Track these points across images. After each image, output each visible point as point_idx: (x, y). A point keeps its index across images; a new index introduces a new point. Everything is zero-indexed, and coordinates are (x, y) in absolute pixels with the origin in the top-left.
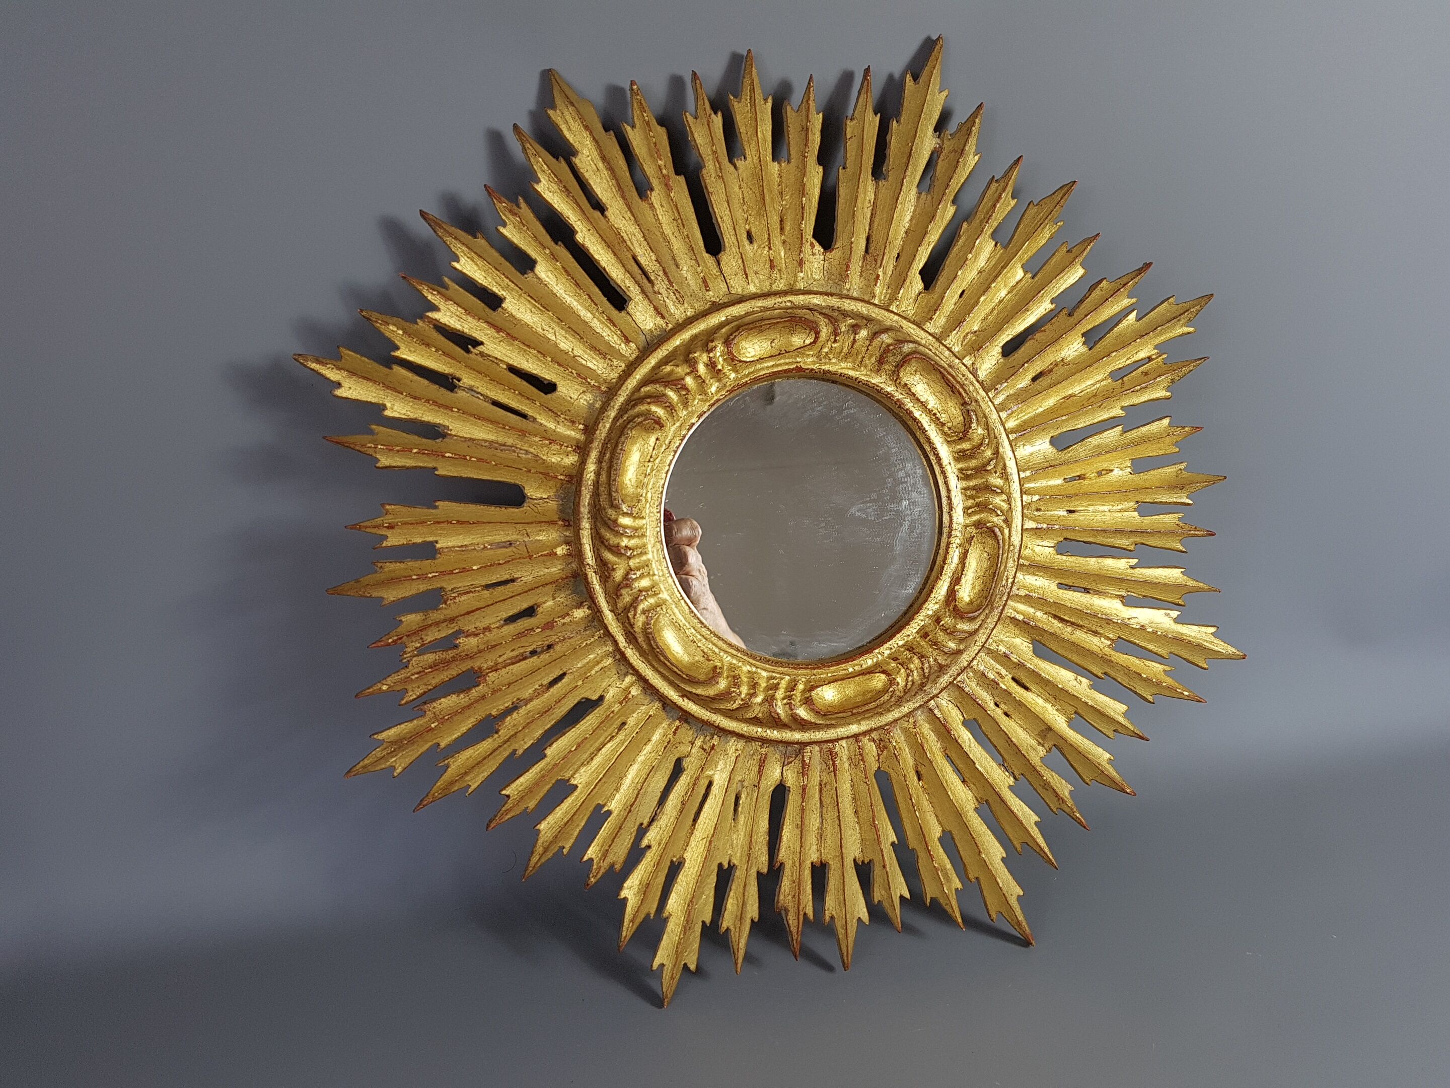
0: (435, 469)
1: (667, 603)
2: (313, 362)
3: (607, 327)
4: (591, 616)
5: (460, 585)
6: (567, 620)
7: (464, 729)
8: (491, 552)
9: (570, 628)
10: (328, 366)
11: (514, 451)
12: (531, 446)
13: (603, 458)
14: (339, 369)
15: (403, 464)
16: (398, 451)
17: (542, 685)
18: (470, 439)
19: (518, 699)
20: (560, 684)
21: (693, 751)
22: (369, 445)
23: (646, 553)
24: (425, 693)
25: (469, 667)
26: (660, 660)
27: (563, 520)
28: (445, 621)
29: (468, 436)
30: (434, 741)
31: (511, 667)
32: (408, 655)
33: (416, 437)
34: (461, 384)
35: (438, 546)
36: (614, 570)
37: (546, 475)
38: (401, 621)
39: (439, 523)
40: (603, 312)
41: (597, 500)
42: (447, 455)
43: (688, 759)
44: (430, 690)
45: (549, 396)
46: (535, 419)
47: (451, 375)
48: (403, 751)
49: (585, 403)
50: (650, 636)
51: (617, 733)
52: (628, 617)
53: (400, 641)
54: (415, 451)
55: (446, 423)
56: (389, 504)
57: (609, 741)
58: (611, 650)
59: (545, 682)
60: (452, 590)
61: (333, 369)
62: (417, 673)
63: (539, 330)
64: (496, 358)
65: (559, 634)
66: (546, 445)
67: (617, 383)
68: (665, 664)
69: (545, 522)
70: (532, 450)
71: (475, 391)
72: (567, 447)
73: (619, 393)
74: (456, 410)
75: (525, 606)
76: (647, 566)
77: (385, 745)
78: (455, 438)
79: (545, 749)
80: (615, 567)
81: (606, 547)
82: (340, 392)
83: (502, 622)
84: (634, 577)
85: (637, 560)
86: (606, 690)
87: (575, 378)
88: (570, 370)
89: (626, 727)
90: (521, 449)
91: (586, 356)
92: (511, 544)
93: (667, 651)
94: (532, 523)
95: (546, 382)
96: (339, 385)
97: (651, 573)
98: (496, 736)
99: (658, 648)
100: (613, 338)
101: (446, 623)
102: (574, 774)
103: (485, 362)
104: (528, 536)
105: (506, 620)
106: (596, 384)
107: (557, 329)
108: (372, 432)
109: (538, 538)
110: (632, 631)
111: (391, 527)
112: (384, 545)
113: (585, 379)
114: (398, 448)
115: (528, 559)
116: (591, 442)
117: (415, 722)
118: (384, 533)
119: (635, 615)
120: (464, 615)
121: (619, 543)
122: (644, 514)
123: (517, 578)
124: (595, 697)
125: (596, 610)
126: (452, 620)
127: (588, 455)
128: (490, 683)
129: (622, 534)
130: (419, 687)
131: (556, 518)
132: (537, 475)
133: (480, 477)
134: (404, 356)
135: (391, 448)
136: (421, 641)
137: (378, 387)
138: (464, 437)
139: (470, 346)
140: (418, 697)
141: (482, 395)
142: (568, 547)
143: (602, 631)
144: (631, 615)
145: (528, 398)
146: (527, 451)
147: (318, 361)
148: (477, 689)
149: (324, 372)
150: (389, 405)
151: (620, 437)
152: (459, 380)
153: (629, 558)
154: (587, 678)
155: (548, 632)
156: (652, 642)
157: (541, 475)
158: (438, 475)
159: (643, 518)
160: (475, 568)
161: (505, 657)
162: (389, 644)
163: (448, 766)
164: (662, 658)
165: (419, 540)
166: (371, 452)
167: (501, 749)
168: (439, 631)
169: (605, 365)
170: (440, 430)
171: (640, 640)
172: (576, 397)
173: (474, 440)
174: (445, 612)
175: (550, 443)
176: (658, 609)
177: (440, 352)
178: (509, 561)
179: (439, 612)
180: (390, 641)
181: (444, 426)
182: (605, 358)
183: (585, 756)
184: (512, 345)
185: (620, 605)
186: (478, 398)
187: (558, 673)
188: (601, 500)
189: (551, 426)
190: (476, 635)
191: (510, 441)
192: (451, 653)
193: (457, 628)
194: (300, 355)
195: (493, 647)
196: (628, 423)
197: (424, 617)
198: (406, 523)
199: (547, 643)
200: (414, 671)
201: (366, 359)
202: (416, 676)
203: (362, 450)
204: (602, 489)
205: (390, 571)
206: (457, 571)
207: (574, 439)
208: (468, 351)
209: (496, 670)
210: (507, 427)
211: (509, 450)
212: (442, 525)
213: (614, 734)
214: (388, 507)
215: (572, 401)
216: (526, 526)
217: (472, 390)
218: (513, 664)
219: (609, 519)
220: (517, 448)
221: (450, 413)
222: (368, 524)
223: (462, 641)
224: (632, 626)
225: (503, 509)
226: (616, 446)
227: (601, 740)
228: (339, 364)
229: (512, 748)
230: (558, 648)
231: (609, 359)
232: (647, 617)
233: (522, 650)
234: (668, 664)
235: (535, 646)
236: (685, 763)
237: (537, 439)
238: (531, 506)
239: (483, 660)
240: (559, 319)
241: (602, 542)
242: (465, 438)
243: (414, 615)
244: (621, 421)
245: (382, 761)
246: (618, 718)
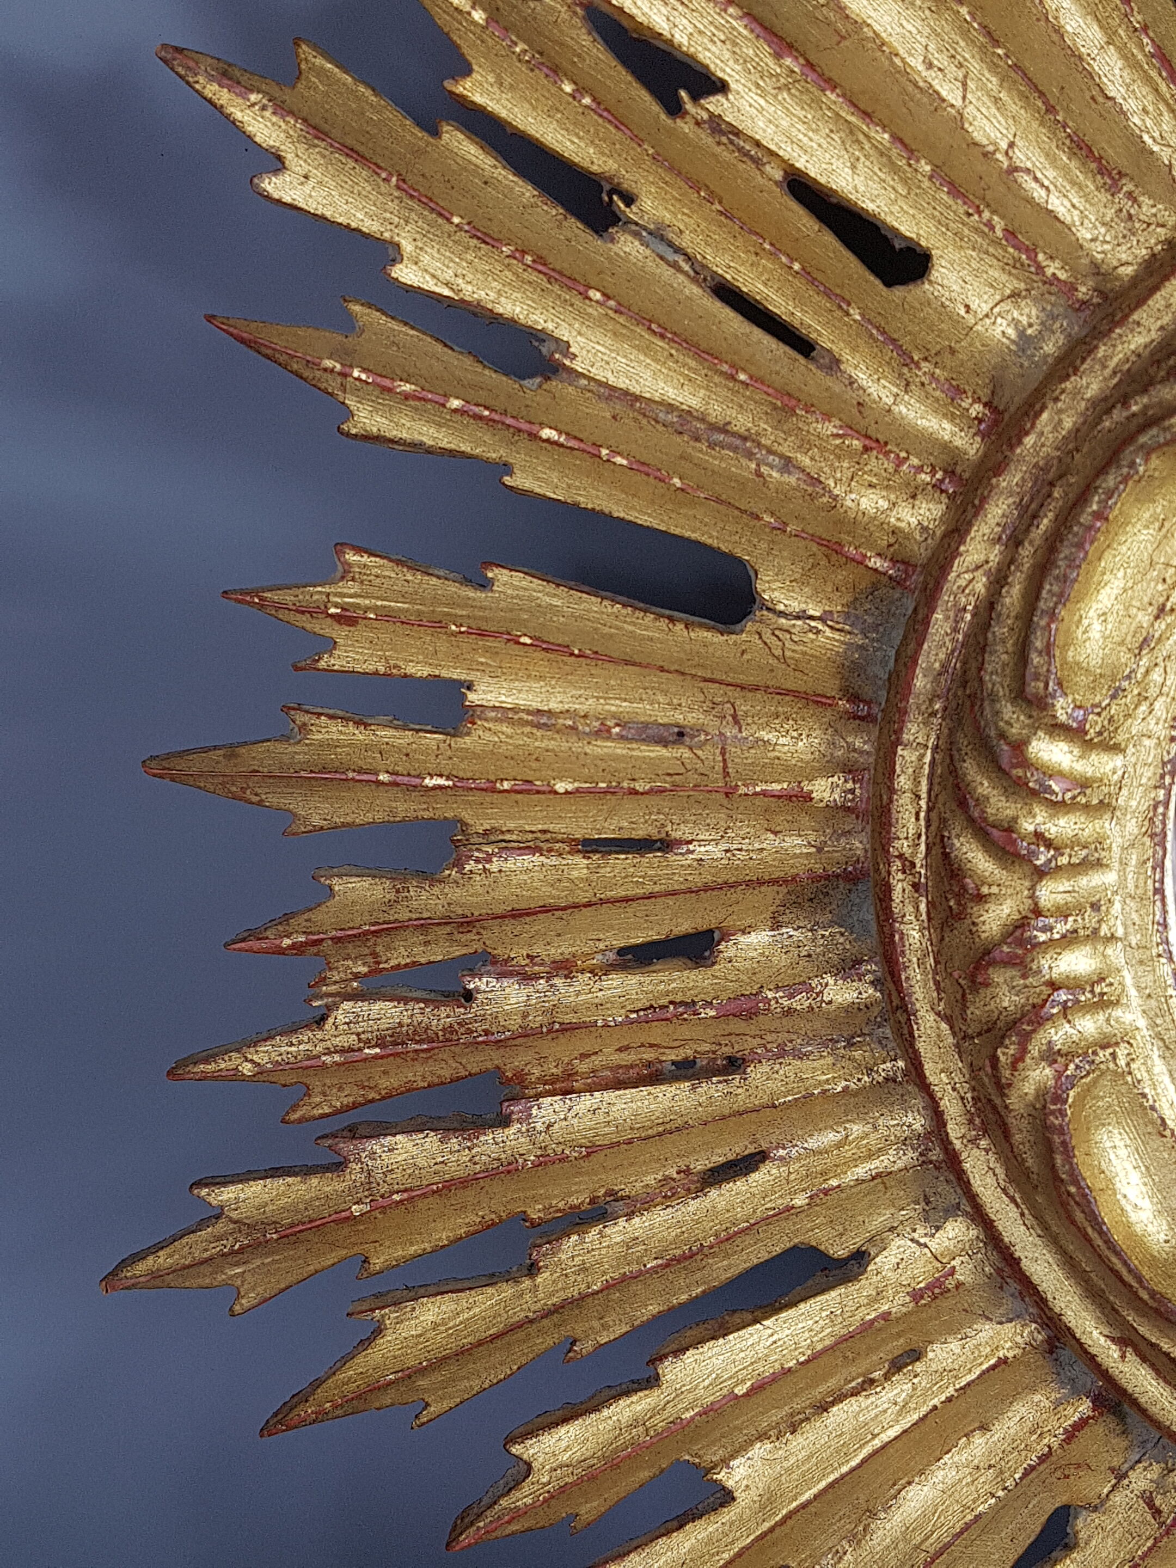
0: (507, 468)
1: (1138, 1041)
2: (211, 79)
3: (1148, 80)
4: (876, 1010)
5: (511, 825)
6: (800, 1002)
7: (443, 1236)
8: (620, 749)
9: (805, 1026)
10: (253, 97)
11: (750, 455)
12: (805, 445)
13: (1027, 530)
14: (282, 109)
15: (417, 437)
16: (407, 396)
17: (687, 1171)
18: (626, 393)
19: (610, 1193)
20: (740, 1185)
21: (1117, 1498)
22: (328, 363)
23: (1099, 864)
24: (355, 1106)
25: (489, 1065)
26: (1073, 1222)
27: (855, 698)
28: (446, 921)
29: (622, 383)
30: (356, 1250)
31: (610, 1096)
32: (333, 988)
33: (468, 362)
34: (631, 213)
35: (472, 697)
36: (981, 899)
37: (833, 549)
38: (330, 888)
39: (482, 634)
40: (1145, 28)
41: (974, 665)
42: (547, 433)
43: (1096, 1518)
44: (372, 1101)
45: (899, 292)
46: (834, 364)
47: (609, 179)
48: (267, 1255)
49: (1011, 332)
50: (1057, 1139)
51: (887, 1377)
52: (994, 1060)
53: (314, 950)
54: (455, 403)
55: (564, 333)
56: (359, 550)
57: (855, 1393)
58: (917, 1126)
59: (700, 1164)
60: (486, 833)
61: (264, 108)
62: (343, 1051)
63: (916, 63)
64: (758, 144)
65: (769, 1038)
66: (850, 453)
67: (1135, 280)
68: (1089, 1240)
69: (795, 694)
70: (806, 461)
71: (670, 244)
72: (920, 469)
73: (1135, 316)
74: (597, 296)
75: (685, 926)
76: (1095, 907)
77: (221, 1227)
78: (584, 382)
79: (662, 1358)
80: (985, 890)
81: (971, 820)
82: (274, 186)
83: (612, 956)
84: (1042, 937)
85: (1065, 885)
86: (879, 1241)
87: (996, 242)
88: (986, 215)
89: (919, 1367)
90: (770, 452)
91: (1051, 173)
92: (681, 734)
93: (1101, 1199)
94: (756, 688)
95: (898, 245)
96: (277, 163)
97: (1104, 930)
98: (527, 1283)
99: (1076, 1183)
100: (1158, 124)
101: (448, 929)
102: (733, 1457)
103: (718, 150)
104: (736, 721)
105: (622, 951)
106: (1062, 275)
107: (975, 66)
108: (348, 325)
109: (765, 735)
110: (998, 1101)
111: (347, 619)
112: (322, 664)
113: (1031, 252)
114: (408, 387)
115: (720, 797)
116: (998, 469)
117: (314, 1181)
118: (327, 632)
119: (1018, 1060)
120: (503, 917)
121: (1015, 819)
122: (1120, 738)
123: (680, 842)
124: (840, 1252)
125: (896, 1002)
126: (467, 923)
127: (978, 510)
128: (539, 1127)
129: (1034, 793)
130: (341, 1089)
131: (831, 687)
132: (802, 543)
133: (632, 516)
134: (478, 99)
135: (387, 383)
136: (370, 960)
137: (384, 187)
138: (606, 385)
139: (683, 94)
140: (337, 1112)
141: (689, 258)
142: (850, 785)
143: (901, 1064)
144: (1005, 1055)
145: (828, 293)
146: (788, 460)
147: (226, 76)
148: (500, 1134)
149: (238, 115)
150: (407, 247)
151: (1102, 471)
152: (629, 200)
153: (1040, 874)
154: (826, 1192)
155: (737, 1025)
156: (1059, 1159)
157: (815, 548)
158: (511, 488)
159: (1117, 749)
160: (560, 787)
161: (597, 1061)
162: (281, 951)
163: (378, 1331)
164: (1079, 1216)
165: (421, 671)
166: (333, 384)
167: (533, 1329)
168: (427, 943)
169: (1110, 213)
170: (544, 350)
171: (1017, 1138)
172: (986, 308)
173: (638, 398)
174: (454, 894)
175: (866, 449)
176: (1103, 1055)
177: (587, 101)
178: (662, 791)
179: (436, 890)
180: (287, 942)
181: (557, 340)
182: (1113, 189)
183: (776, 1415)
184: (816, 103)
185: (975, 1011)
186: (675, 266)
187: (741, 1147)
188: (989, 668)
189: (883, 394)
190: (527, 978)
191: (742, 422)
192: (445, 1016)
193: (478, 946)
194: (177, 50)
195: (568, 1028)
196: (1142, 429)
197: (392, 896)
198: (387, 616)
199: (727, 1050)
200: (337, 1041)
201: (368, 93)
202: (337, 1058)
203: (306, 374)
204: (1000, 630)
205: (321, 744)
206: (506, 785)
207: (946, 447)
208: (675, 109)
209: (566, 1092)
210: (742, 377)
211: (735, 449)
212: (490, 643)
213: (876, 1375)
214: (351, 557)
215: (970, 319)
216: (737, 693)
217: (662, 238)
218: (619, 1085)
219: (1002, 735)
220: (759, 445)
221: (577, 301)
222: (287, 597)
223: (483, 987)
224: (1002, 1088)
225: (680, 627)
226: (1082, 498)
227: (832, 1383)
228: (287, 96)
229: (566, 1331)
230: (757, 1073)
231: (1130, 195)
232: (1059, 1075)
233: (649, 1055)
234: (1099, 1242)
235: (690, 1053)
236: (1083, 1525)
237: (831, 428)
238: (767, 636)
239: (529, 1056)
240: (989, 34)
241: (963, 804)
242: (613, 388)
243: (366, 883)
244: (1118, 414)
245: (206, 1269)
246: (899, 1335)
